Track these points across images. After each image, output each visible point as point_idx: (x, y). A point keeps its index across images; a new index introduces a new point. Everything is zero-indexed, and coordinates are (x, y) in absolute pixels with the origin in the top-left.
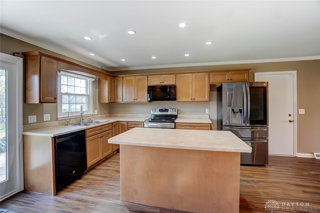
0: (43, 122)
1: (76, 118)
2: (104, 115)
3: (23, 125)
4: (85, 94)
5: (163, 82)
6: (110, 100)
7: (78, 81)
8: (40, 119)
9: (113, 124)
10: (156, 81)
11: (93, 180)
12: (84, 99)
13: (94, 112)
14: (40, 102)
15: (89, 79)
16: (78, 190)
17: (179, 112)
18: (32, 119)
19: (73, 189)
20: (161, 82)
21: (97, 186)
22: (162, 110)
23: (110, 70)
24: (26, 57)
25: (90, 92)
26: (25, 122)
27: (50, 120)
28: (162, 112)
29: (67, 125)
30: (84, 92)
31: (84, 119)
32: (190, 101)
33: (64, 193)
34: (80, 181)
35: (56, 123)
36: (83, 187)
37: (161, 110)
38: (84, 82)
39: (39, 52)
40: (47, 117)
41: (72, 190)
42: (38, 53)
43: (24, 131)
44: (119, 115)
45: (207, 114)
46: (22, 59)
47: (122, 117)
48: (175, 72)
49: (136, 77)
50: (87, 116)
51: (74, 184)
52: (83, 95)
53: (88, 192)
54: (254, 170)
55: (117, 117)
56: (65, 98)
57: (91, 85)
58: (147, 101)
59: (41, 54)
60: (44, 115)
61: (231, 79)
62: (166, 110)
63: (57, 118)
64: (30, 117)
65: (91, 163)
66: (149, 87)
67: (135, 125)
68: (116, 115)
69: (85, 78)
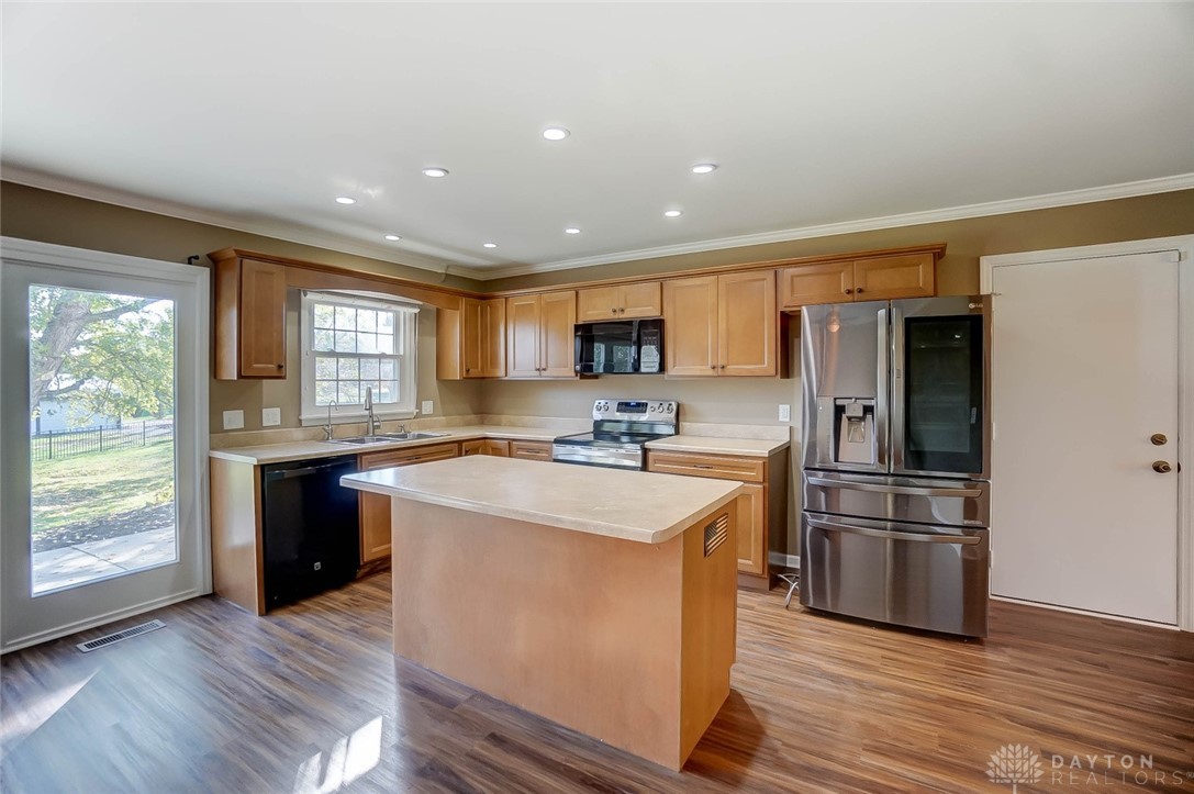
0: (263, 428)
1: (355, 421)
2: (457, 418)
3: (210, 433)
4: (390, 352)
5: (622, 310)
6: (468, 371)
7: (367, 317)
8: (254, 421)
9: (464, 444)
10: (599, 309)
11: (367, 596)
12: (388, 368)
13: (419, 406)
14: (240, 376)
15: (402, 310)
16: (317, 613)
17: (685, 414)
18: (234, 419)
19: (307, 609)
20: (615, 311)
21: (364, 612)
22: (628, 404)
23: (482, 277)
24: (216, 263)
25: (408, 345)
26: (216, 427)
27: (279, 423)
28: (625, 411)
29: (328, 439)
30: (387, 347)
31: (378, 427)
32: (711, 373)
33: (283, 616)
34: (335, 594)
35: (297, 433)
36: (330, 609)
37: (624, 407)
38: (386, 317)
39: (235, 250)
40: (271, 416)
41: (304, 611)
42: (234, 254)
43: (212, 448)
44: (504, 418)
45: (783, 423)
46: (208, 269)
47: (513, 425)
48: (662, 273)
49: (545, 296)
50: (392, 419)
51: (319, 599)
52: (382, 356)
53: (335, 621)
54: (909, 650)
55: (498, 424)
56: (326, 366)
57: (410, 325)
58: (574, 374)
59: (243, 255)
60: (264, 410)
61: (860, 291)
62: (638, 405)
63: (300, 420)
64: (227, 415)
65: (375, 550)
66: (577, 328)
67: (528, 450)
68: (496, 418)
69: (385, 306)
